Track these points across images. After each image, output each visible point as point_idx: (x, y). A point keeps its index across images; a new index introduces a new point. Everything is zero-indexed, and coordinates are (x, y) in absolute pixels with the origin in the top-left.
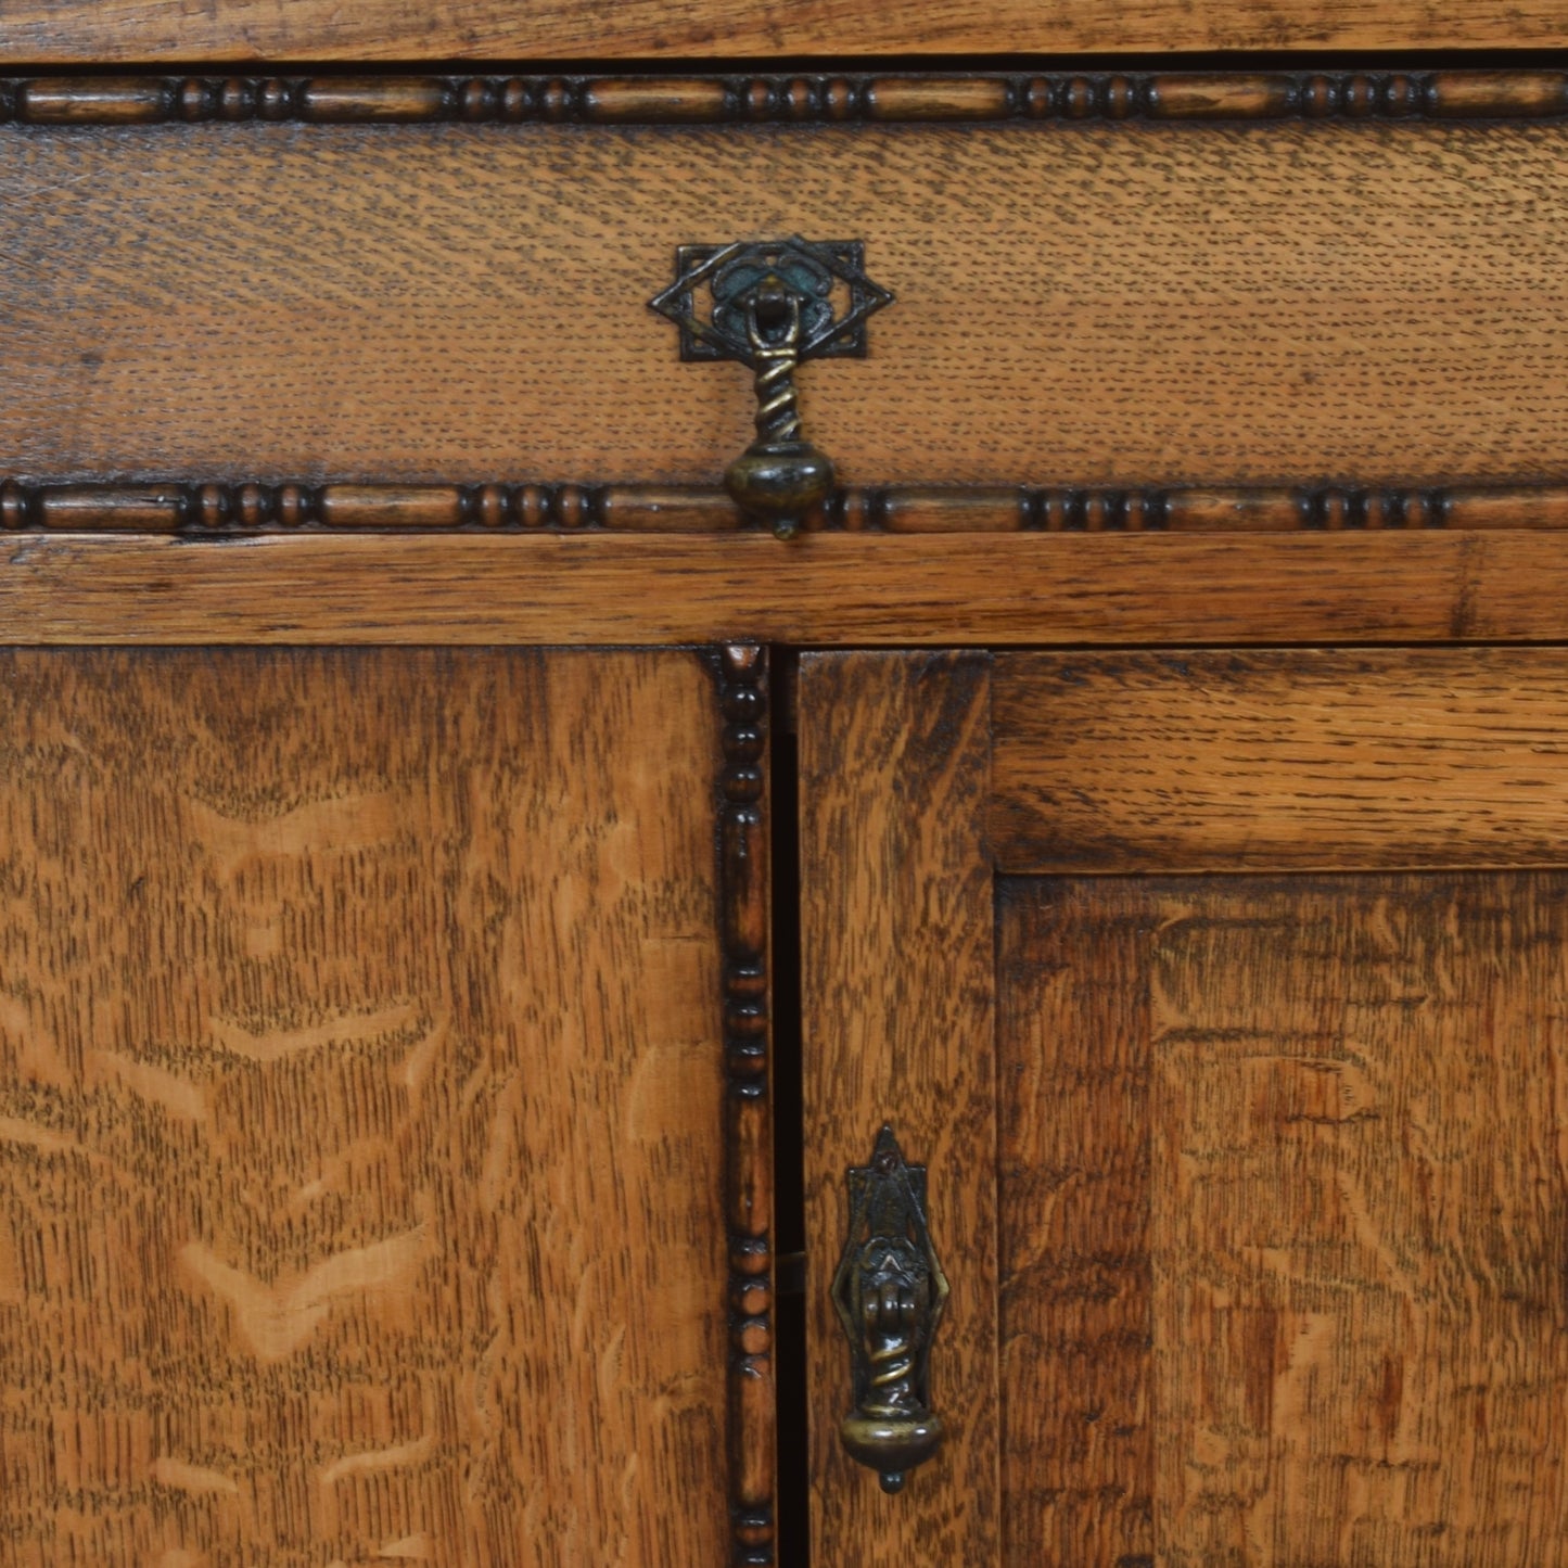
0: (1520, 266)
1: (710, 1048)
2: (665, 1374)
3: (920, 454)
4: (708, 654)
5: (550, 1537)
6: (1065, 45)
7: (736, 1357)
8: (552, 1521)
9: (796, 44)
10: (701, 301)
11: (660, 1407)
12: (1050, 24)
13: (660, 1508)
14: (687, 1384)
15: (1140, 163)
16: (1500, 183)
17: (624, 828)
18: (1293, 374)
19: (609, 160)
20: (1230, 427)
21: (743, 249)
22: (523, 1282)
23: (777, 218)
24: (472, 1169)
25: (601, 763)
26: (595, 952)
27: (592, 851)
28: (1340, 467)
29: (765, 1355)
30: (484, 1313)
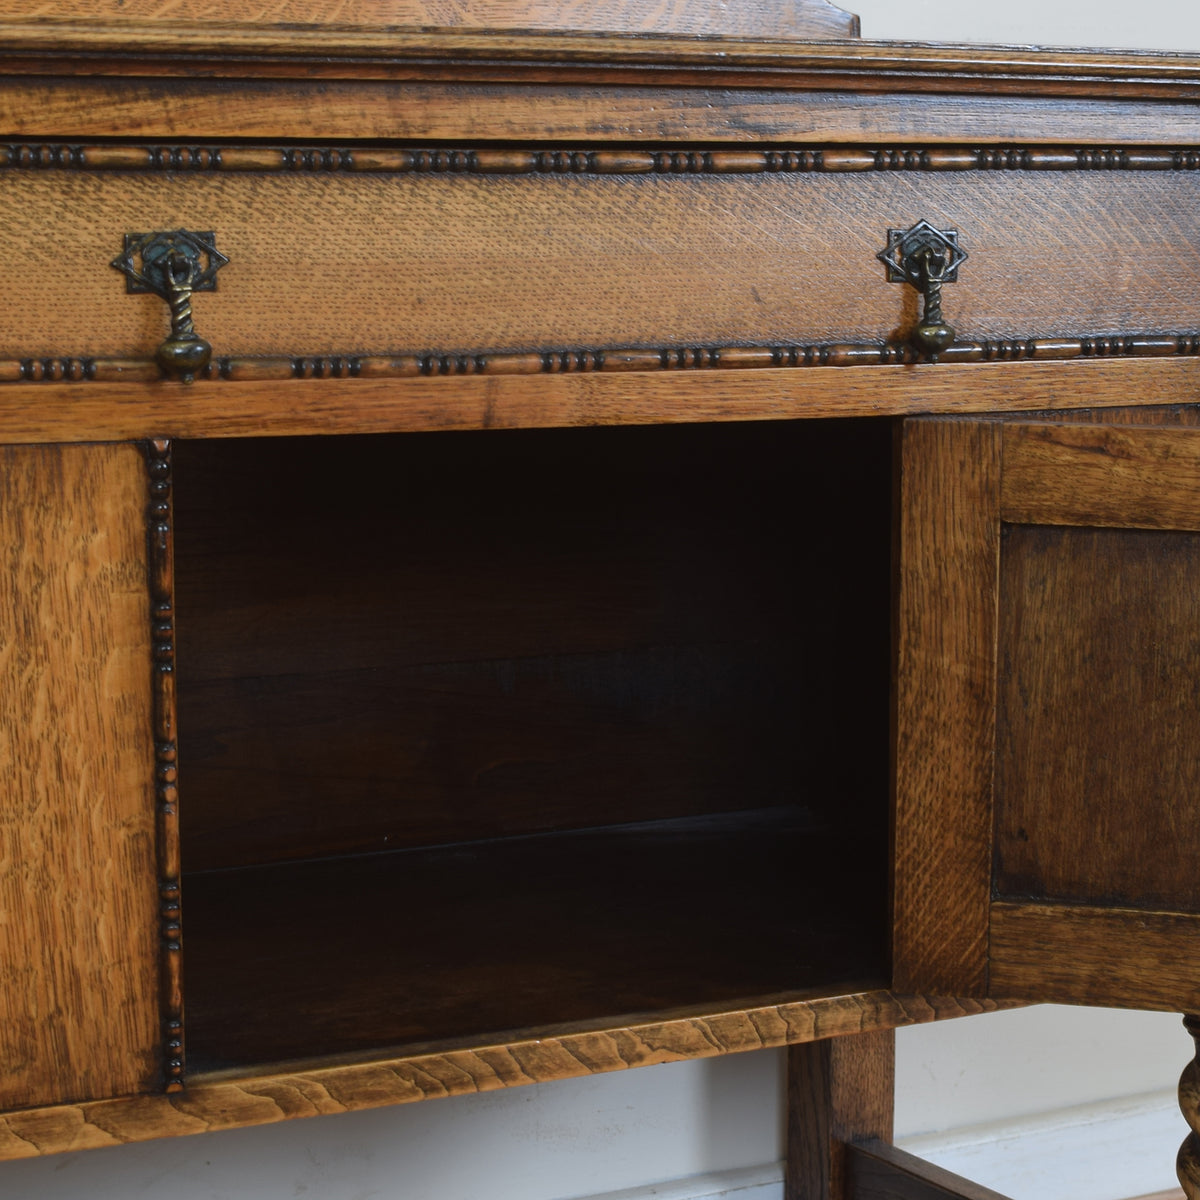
0: (512, 246)
1: (145, 647)
2: (124, 817)
3: (242, 340)
4: (143, 447)
5: (69, 906)
6: (307, 133)
7: (160, 802)
8: (69, 897)
9: (182, 130)
10: (135, 261)
11: (122, 834)
12: (300, 123)
13: (123, 886)
14: (136, 820)
15: (343, 193)
16: (503, 205)
17: (101, 536)
18: (413, 298)
19: (90, 189)
20: (385, 325)
21: (157, 235)
22: (53, 775)
23: (173, 219)
24: (27, 718)
25: (89, 503)
26: (87, 601)
27: (85, 549)
28: (434, 344)
29: (174, 803)
30: (34, 793)
